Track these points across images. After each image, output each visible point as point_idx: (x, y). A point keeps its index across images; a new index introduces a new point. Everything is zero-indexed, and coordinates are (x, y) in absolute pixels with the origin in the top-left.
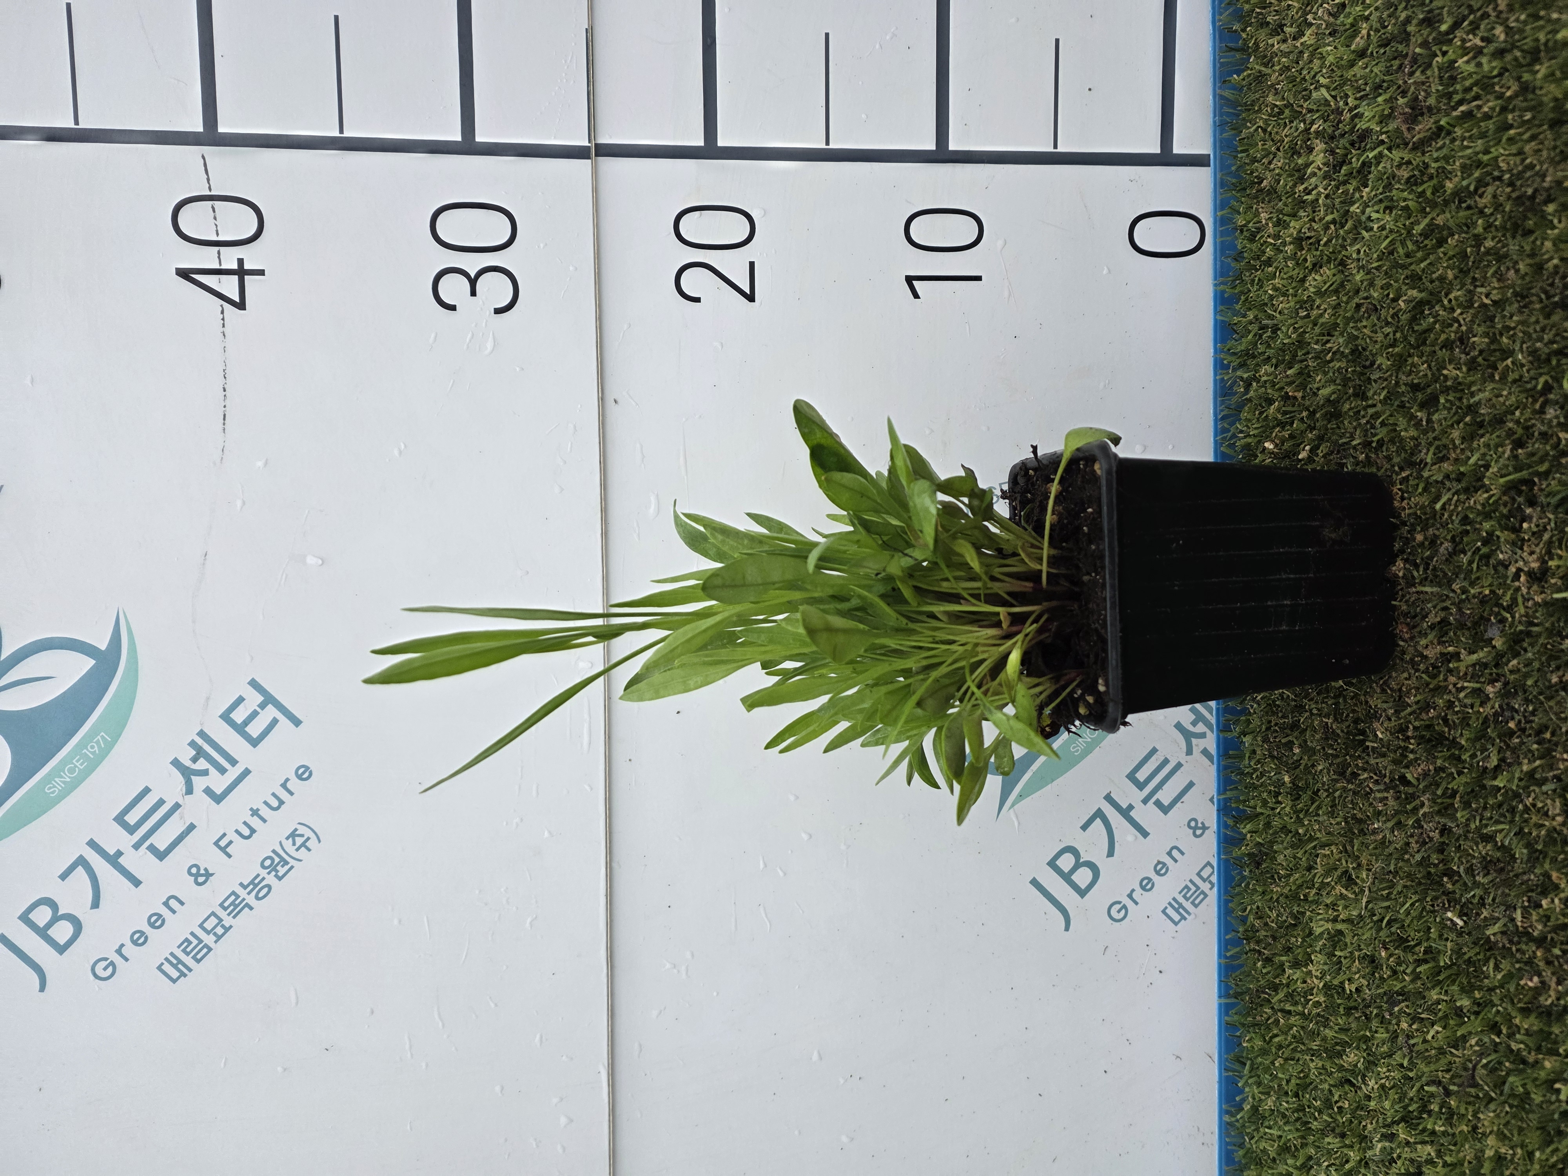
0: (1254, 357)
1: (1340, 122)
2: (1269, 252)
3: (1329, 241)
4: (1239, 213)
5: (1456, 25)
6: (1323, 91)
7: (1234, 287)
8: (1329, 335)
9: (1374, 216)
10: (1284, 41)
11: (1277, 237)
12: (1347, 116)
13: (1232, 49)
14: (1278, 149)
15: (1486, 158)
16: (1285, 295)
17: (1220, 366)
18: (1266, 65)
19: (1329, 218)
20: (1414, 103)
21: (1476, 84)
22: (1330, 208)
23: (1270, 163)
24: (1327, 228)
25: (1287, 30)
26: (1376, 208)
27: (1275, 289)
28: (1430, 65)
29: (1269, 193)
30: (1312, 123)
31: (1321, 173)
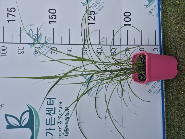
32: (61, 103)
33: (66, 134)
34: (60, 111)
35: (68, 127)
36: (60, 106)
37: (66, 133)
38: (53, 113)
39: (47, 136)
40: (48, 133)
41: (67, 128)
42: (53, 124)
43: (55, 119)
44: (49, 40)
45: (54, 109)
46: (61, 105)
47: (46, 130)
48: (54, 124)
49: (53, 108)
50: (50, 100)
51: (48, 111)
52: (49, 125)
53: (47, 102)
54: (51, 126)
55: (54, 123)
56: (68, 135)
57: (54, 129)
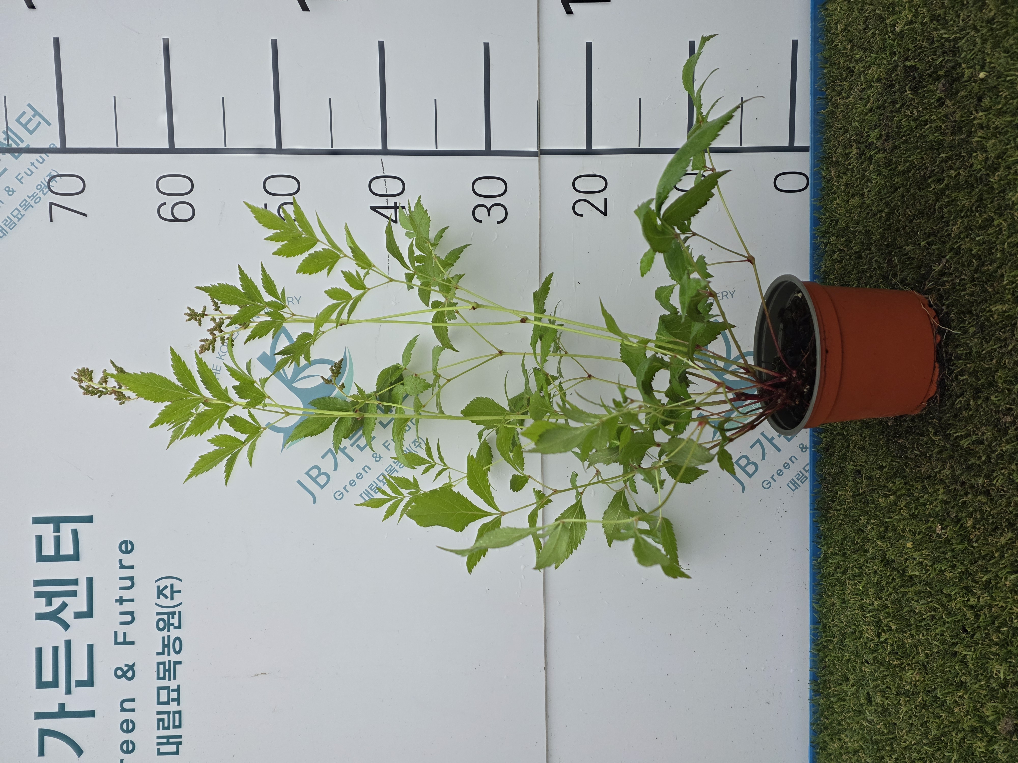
0: (828, 233)
1: (862, 137)
2: (835, 189)
3: (857, 186)
4: (823, 170)
5: (903, 105)
6: (856, 123)
7: (820, 203)
8: (858, 224)
9: (874, 177)
10: (842, 98)
11: (838, 182)
12: (865, 135)
13: (820, 98)
14: (839, 145)
15: (910, 159)
16: (841, 207)
17: (813, 237)
18: (835, 108)
19: (857, 176)
20: (888, 135)
21: (907, 130)
22: (858, 172)
23: (836, 149)
24: (857, 180)
25: (844, 95)
26: (874, 174)
27: (838, 204)
28: (893, 120)
29: (835, 163)
30: (852, 135)
31: (855, 157)
32: (127, 552)
33: (168, 743)
34: (121, 601)
35: (178, 700)
36: (122, 567)
37: (168, 741)
38: (78, 615)
39: (42, 753)
40: (47, 739)
41: (173, 707)
42: (80, 684)
43: (91, 648)
44: (31, 126)
45: (82, 589)
46: (128, 560)
47: (39, 716)
48: (90, 682)
49: (75, 582)
50: (57, 529)
51: (44, 600)
52: (54, 684)
53: (39, 539)
54: (68, 691)
55: (85, 677)
56: (177, 753)
57: (91, 714)
